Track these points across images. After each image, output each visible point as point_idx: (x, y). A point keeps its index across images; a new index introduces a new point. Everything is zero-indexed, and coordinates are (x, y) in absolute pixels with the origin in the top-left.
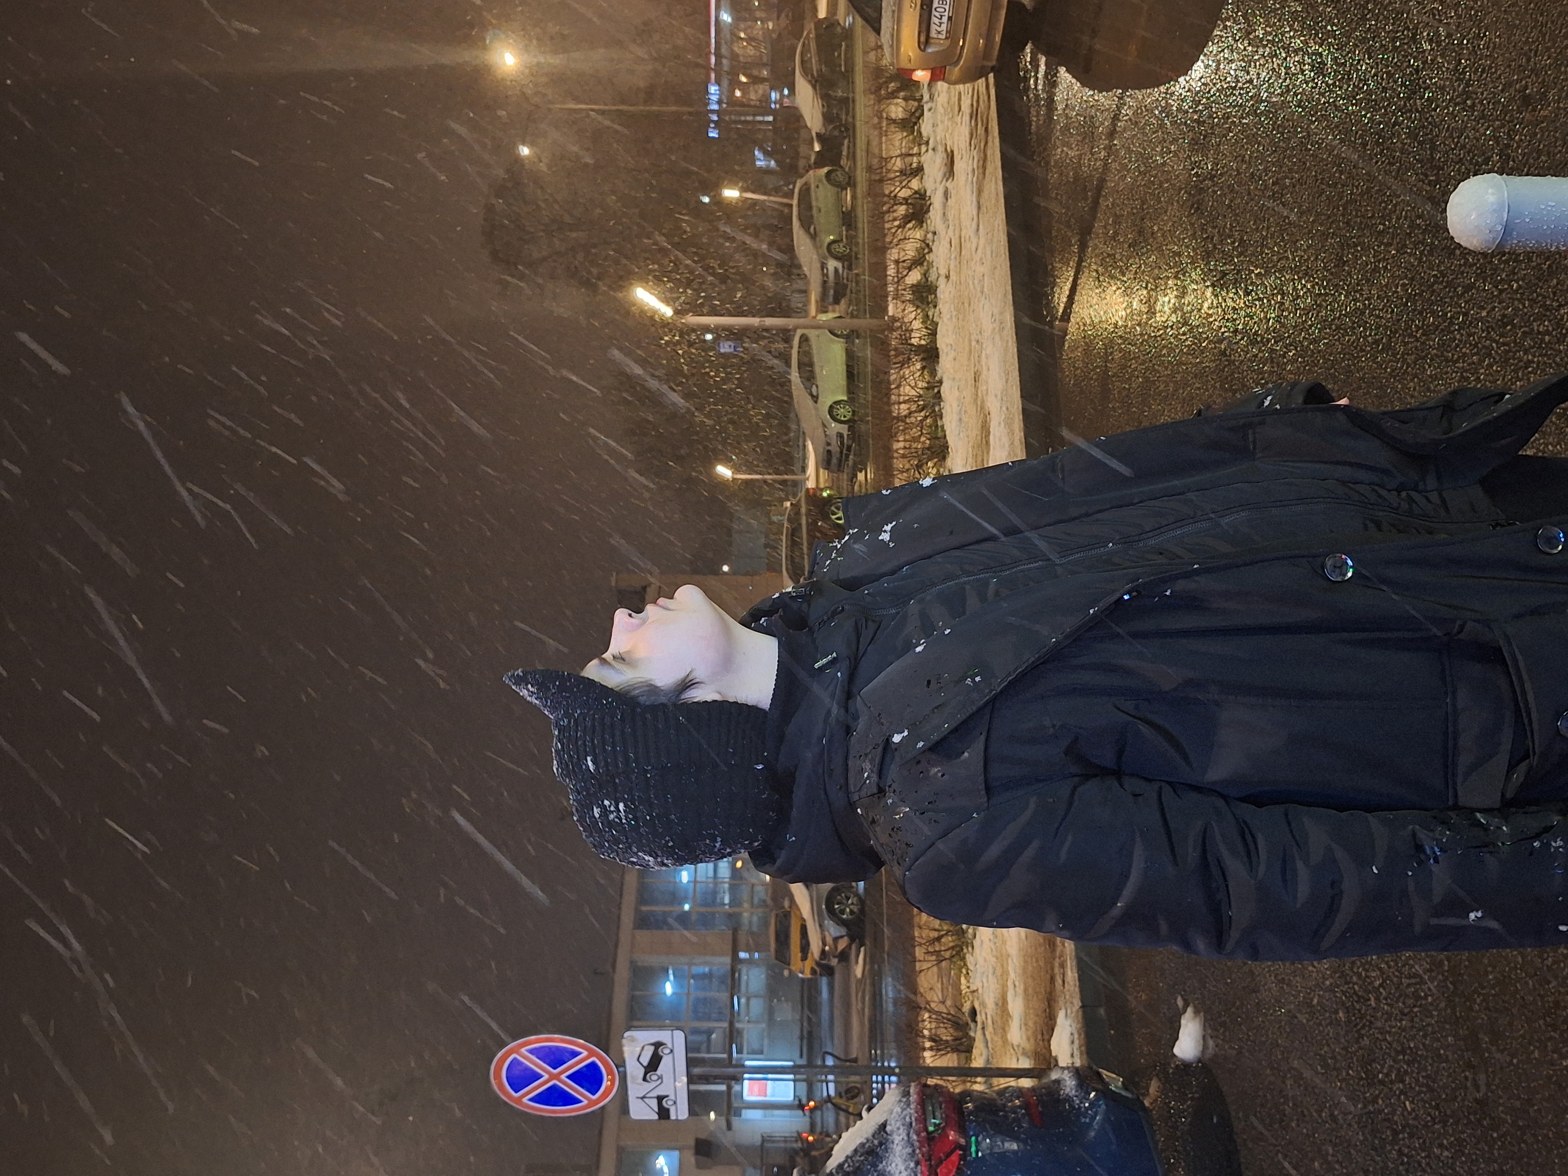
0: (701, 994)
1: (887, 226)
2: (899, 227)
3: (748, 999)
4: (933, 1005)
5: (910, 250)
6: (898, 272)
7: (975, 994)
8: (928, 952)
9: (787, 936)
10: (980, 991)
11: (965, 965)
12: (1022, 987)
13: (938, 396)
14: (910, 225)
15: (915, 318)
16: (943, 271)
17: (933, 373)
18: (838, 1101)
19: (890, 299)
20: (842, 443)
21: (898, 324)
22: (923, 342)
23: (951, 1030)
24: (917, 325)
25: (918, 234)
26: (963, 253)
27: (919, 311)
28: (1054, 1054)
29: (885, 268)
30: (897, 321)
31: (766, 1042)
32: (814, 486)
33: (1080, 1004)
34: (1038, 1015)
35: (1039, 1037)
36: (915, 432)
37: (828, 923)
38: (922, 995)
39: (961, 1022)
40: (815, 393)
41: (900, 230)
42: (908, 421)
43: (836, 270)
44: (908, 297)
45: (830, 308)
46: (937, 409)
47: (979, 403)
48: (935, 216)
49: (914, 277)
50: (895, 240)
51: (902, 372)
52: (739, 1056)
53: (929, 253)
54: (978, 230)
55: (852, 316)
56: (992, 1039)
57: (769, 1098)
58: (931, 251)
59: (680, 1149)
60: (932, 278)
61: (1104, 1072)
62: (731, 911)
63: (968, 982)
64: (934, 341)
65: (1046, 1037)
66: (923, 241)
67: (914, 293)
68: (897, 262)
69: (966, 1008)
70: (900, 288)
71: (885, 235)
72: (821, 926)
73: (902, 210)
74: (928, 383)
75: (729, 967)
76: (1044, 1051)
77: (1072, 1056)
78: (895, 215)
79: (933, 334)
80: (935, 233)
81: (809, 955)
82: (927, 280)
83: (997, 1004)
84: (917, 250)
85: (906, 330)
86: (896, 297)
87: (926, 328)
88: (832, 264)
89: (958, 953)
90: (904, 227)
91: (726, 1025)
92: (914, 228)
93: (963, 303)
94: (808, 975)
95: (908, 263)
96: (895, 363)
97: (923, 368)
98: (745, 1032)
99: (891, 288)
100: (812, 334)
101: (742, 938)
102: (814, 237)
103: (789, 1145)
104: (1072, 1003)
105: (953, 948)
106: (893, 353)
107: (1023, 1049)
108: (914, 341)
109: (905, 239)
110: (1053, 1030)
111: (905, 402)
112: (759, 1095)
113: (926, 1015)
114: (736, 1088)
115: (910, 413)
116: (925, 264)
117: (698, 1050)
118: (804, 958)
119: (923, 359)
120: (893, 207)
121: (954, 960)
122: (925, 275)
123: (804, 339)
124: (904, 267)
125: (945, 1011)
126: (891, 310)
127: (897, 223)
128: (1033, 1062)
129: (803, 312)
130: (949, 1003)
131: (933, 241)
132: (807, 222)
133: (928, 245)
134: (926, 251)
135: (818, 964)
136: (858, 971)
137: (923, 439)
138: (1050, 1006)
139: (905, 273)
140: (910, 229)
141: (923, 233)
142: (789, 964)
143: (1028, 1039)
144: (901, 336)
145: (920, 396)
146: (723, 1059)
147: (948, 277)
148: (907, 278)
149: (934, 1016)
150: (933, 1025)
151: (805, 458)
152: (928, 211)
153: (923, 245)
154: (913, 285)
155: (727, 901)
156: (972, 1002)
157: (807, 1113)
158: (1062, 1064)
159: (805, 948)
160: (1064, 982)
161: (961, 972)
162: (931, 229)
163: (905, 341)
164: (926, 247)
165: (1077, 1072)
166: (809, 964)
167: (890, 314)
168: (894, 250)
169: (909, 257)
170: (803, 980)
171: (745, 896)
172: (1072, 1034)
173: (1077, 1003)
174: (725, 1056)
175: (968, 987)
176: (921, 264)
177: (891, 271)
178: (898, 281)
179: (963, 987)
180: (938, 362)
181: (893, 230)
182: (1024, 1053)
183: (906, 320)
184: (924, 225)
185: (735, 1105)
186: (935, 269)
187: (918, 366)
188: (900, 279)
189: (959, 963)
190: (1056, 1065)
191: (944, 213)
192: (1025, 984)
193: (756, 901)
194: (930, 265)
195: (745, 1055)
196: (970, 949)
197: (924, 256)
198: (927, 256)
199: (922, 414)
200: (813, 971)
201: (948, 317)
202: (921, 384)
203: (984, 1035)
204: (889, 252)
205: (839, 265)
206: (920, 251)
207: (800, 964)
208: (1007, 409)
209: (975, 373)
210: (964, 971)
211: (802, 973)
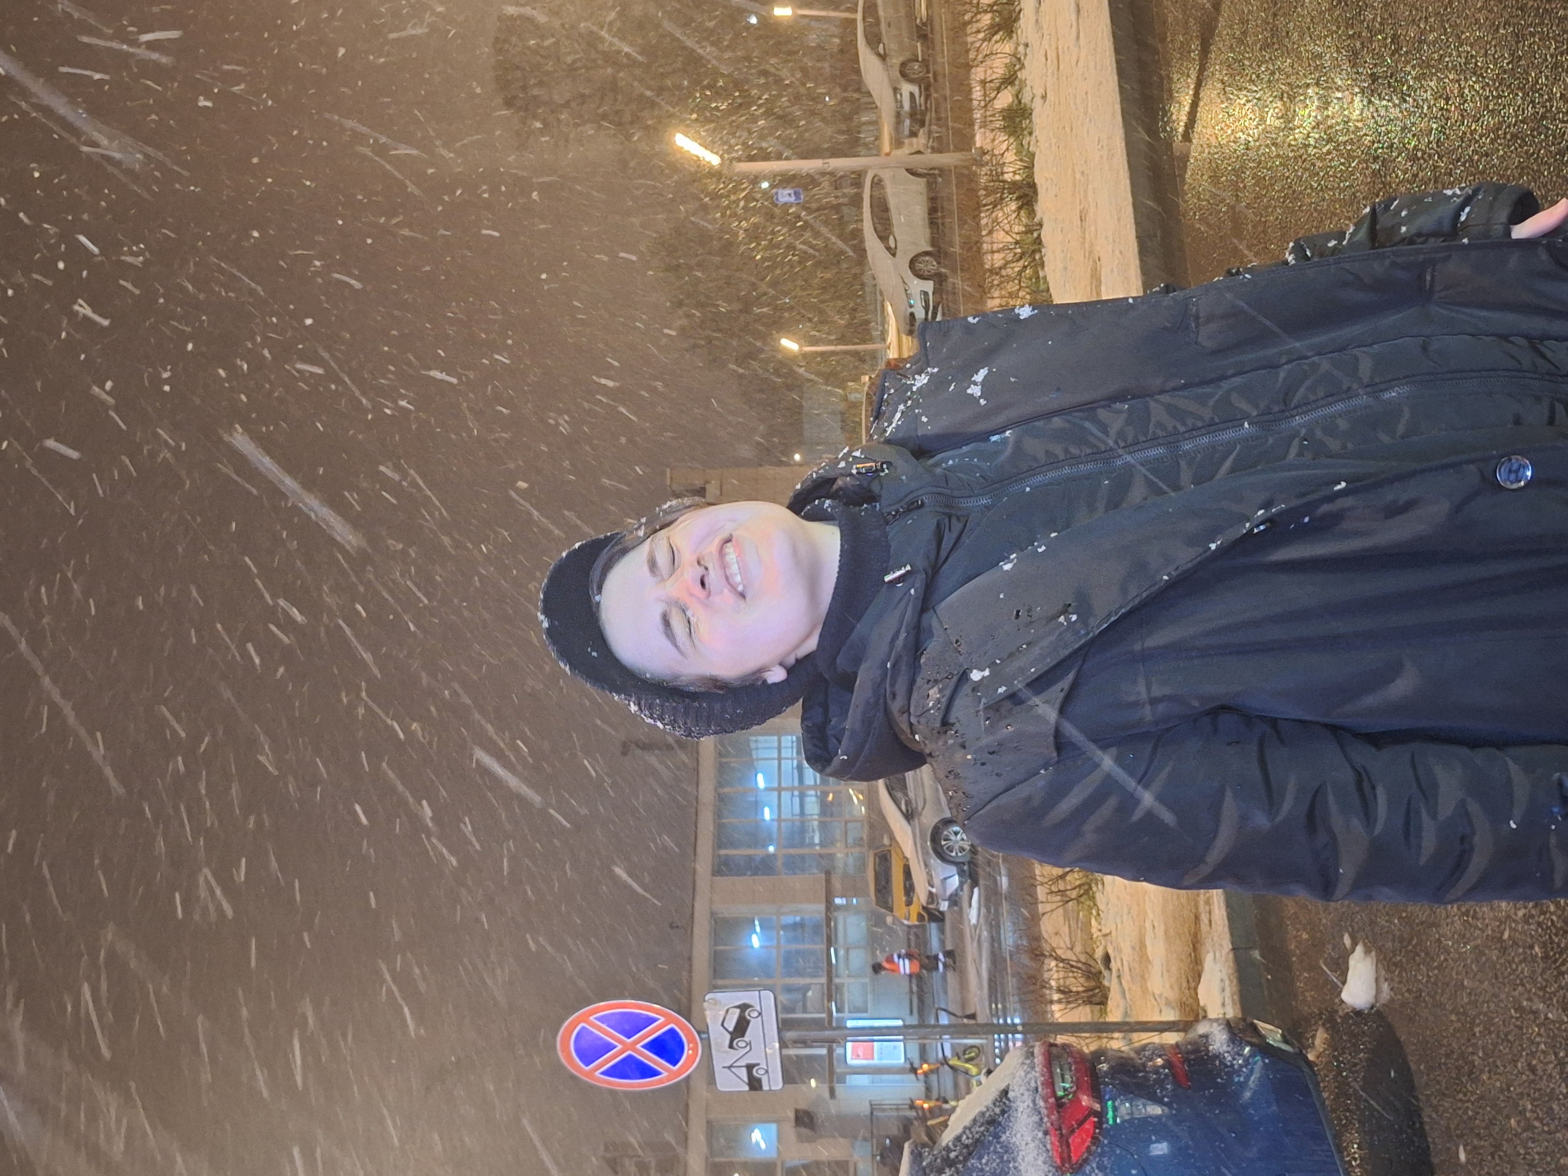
0: (794, 947)
1: (970, 39)
2: (984, 40)
3: (847, 951)
4: (1059, 952)
5: (998, 68)
6: (985, 95)
7: (1109, 938)
8: (1052, 892)
9: (888, 880)
10: (1114, 934)
11: (1095, 905)
12: (1162, 928)
13: (1038, 241)
14: (997, 37)
15: (1007, 149)
16: (1039, 92)
17: (1032, 213)
18: (954, 1062)
19: (976, 127)
20: (927, 302)
21: (987, 157)
22: (1018, 177)
23: (1082, 980)
24: (1010, 157)
25: (1008, 47)
26: (1061, 67)
27: (1011, 140)
28: (1202, 1004)
29: (970, 91)
30: (985, 154)
31: (870, 997)
32: (896, 356)
33: (1230, 947)
34: (1182, 960)
35: (1185, 985)
36: (1012, 287)
37: (935, 861)
38: (1046, 941)
39: (1093, 970)
40: (892, 244)
41: (985, 43)
42: (1004, 272)
43: (912, 95)
44: (998, 124)
45: (906, 141)
46: (1037, 257)
47: (1087, 246)
48: (1026, 25)
49: (1005, 99)
50: (980, 57)
51: (994, 215)
52: (840, 1015)
53: (1020, 69)
54: (1078, 38)
55: (934, 150)
56: (1129, 989)
57: (876, 1062)
58: (1023, 67)
59: (777, 1121)
60: (1026, 99)
61: (1261, 1025)
62: (825, 851)
63: (1100, 924)
64: (1031, 176)
65: (1193, 985)
66: (1014, 55)
67: (1004, 119)
68: (983, 82)
69: (1099, 954)
70: (988, 113)
71: (967, 51)
72: (926, 865)
73: (986, 19)
74: (1025, 226)
75: (824, 915)
76: (1190, 1001)
77: (1223, 1005)
78: (979, 25)
79: (1029, 167)
80: (1027, 45)
81: (915, 899)
82: (1020, 102)
83: (1133, 948)
84: (1006, 65)
85: (998, 164)
86: (984, 125)
87: (1021, 160)
88: (907, 88)
89: (1086, 892)
90: (990, 39)
91: (824, 980)
92: (1002, 40)
93: (1064, 128)
94: (914, 921)
95: (996, 84)
96: (985, 205)
97: (1020, 208)
98: (845, 988)
99: (977, 115)
100: (886, 176)
101: (837, 884)
102: (883, 57)
103: (901, 1113)
104: (1221, 945)
105: (1080, 886)
106: (982, 192)
107: (1167, 999)
108: (1008, 177)
109: (992, 54)
110: (1200, 976)
111: (998, 251)
112: (867, 1059)
113: (1053, 963)
114: (839, 1051)
115: (1005, 265)
116: (1017, 83)
117: (792, 1010)
118: (909, 903)
119: (1017, 199)
120: (976, 14)
121: (1082, 899)
122: (1017, 96)
123: (877, 183)
124: (991, 88)
125: (1074, 958)
126: (979, 141)
127: (981, 36)
128: (1178, 1013)
129: (874, 149)
130: (1078, 948)
131: (1026, 55)
132: (874, 40)
133: (1019, 59)
134: (1018, 67)
135: (924, 908)
136: (973, 914)
137: (1021, 294)
138: (1195, 949)
139: (993, 95)
140: (997, 42)
141: (1013, 46)
142: (891, 910)
143: (1172, 987)
144: (991, 171)
145: (1017, 243)
146: (823, 1019)
147: (1044, 97)
148: (995, 101)
149: (1061, 965)
150: (1062, 974)
151: (884, 321)
152: (1017, 19)
153: (1014, 59)
154: (1003, 110)
155: (817, 841)
156: (1105, 947)
157: (921, 1077)
158: (1212, 1015)
159: (909, 890)
160: (1210, 921)
161: (1091, 913)
162: (1022, 40)
163: (997, 177)
164: (1017, 62)
165: (1229, 1025)
166: (915, 909)
167: (978, 145)
168: (979, 69)
169: (998, 76)
170: (909, 927)
171: (838, 834)
172: (1222, 980)
173: (1227, 945)
174: (824, 1015)
175: (1100, 930)
176: (1012, 83)
177: (977, 93)
178: (986, 106)
179: (1094, 930)
180: (1036, 201)
181: (978, 45)
182: (1168, 1003)
183: (996, 152)
184: (1014, 35)
185: (839, 1070)
186: (1028, 88)
187: (1013, 206)
188: (988, 103)
189: (1088, 903)
190: (1205, 1017)
191: (1037, 21)
192: (1165, 924)
193: (850, 840)
194: (1023, 83)
195: (846, 1014)
196: (1100, 886)
197: (1015, 72)
198: (1019, 74)
199: (1021, 263)
200: (920, 917)
201: (1047, 145)
202: (1017, 229)
203: (1121, 983)
204: (973, 70)
205: (915, 89)
206: (1010, 67)
207: (904, 909)
208: (1121, 253)
209: (1081, 212)
210: (1094, 912)
211: (908, 919)
